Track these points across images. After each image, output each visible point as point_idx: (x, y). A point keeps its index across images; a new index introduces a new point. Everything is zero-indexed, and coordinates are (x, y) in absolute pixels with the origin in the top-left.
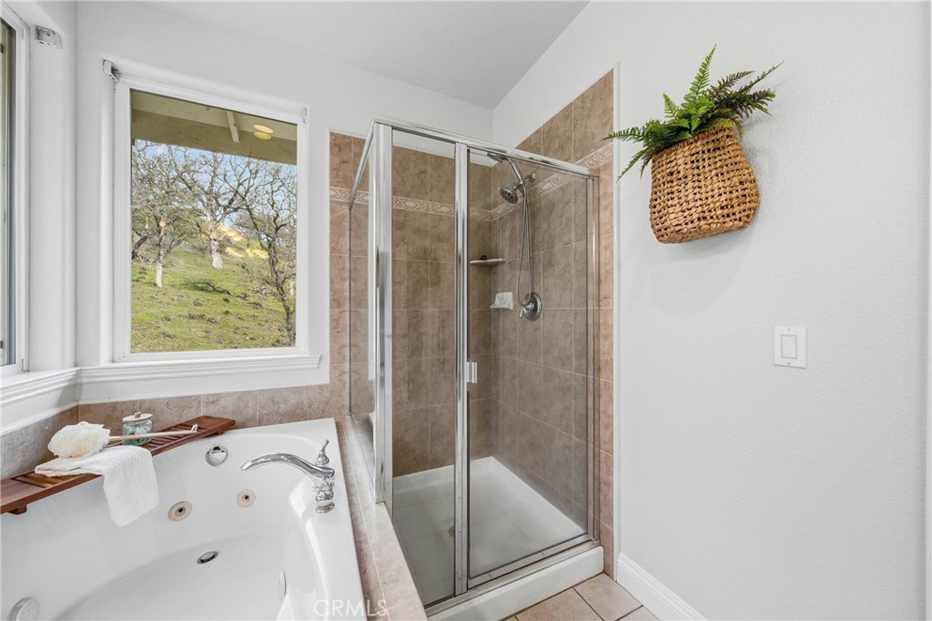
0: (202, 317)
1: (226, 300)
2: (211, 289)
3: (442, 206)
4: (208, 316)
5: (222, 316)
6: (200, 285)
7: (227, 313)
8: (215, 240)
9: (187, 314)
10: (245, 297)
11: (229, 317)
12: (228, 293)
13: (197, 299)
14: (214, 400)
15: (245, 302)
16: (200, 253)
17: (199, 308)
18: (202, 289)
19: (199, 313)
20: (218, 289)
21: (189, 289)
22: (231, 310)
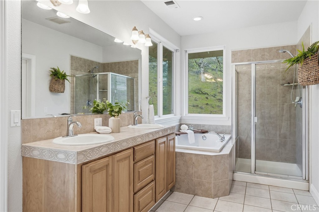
0: (197, 106)
1: (207, 98)
2: (201, 92)
3: (272, 65)
4: (200, 106)
5: (205, 106)
6: (197, 91)
7: (207, 104)
8: (202, 68)
9: (192, 105)
10: (214, 96)
11: (208, 106)
12: (208, 94)
13: (196, 98)
14: (204, 126)
15: (215, 98)
16: (196, 75)
17: (196, 102)
18: (197, 93)
19: (197, 104)
20: (204, 93)
21: (193, 93)
22: (209, 103)
